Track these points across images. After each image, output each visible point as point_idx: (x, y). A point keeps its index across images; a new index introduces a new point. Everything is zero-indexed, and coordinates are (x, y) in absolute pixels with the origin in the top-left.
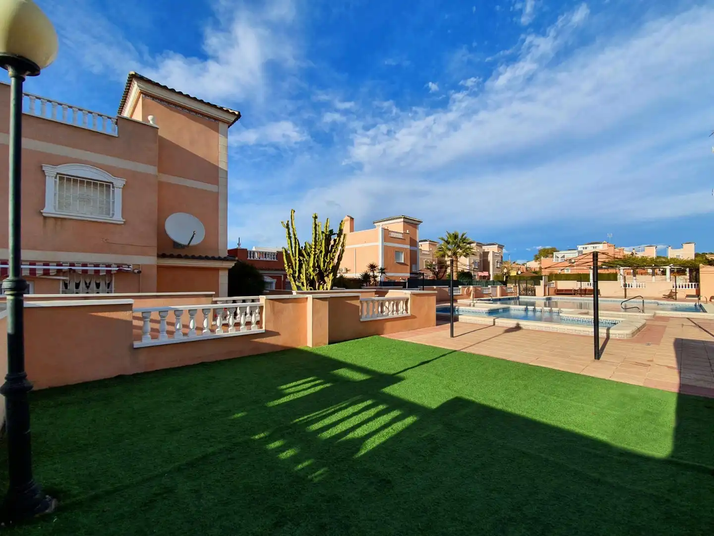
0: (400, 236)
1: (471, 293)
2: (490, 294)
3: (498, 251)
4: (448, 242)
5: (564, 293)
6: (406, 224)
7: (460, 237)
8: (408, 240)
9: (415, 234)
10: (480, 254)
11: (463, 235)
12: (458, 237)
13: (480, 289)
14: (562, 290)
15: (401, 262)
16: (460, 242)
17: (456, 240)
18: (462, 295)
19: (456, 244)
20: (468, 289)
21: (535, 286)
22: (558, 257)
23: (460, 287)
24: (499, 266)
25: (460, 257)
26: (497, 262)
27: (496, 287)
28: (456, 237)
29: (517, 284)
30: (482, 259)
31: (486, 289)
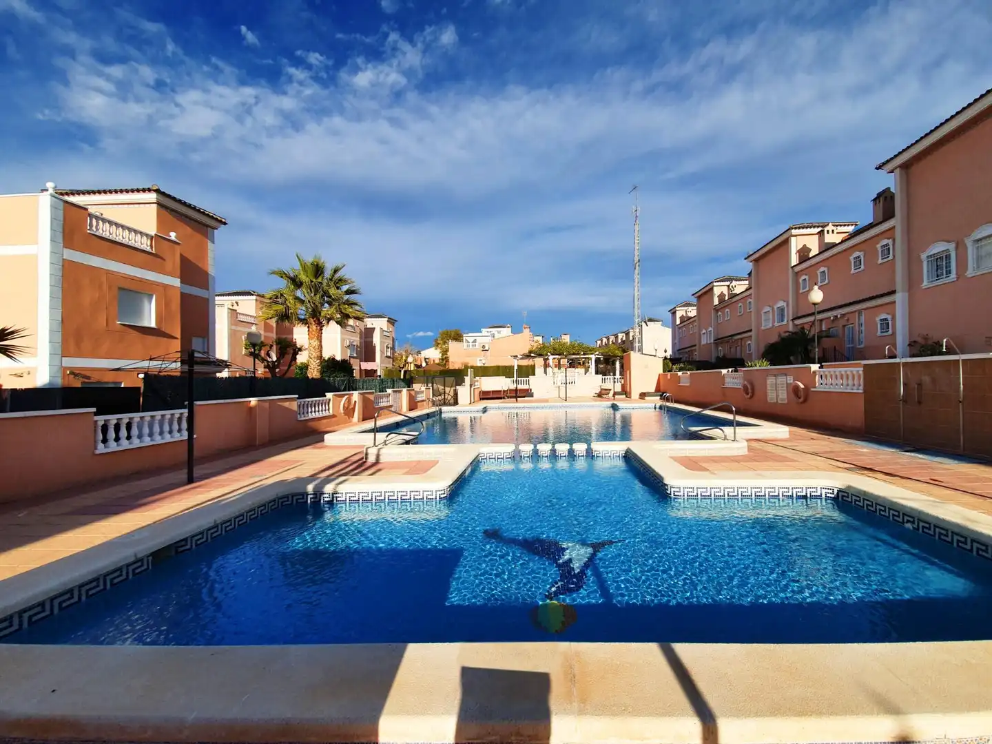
0: (144, 244)
1: (354, 409)
2: (391, 406)
3: (388, 328)
4: (297, 283)
5: (491, 396)
6: (164, 211)
7: (328, 273)
8: (174, 262)
9: (203, 252)
10: (361, 331)
11: (336, 271)
12: (322, 273)
13: (372, 397)
14: (488, 392)
15: (146, 324)
16: (328, 285)
17: (320, 280)
18: (334, 416)
19: (316, 288)
20: (349, 400)
21: (457, 387)
22: (469, 342)
23: (329, 395)
24: (389, 354)
25: (328, 323)
26: (387, 347)
27: (400, 392)
28: (318, 270)
29: (430, 385)
30: (363, 341)
31: (382, 397)
